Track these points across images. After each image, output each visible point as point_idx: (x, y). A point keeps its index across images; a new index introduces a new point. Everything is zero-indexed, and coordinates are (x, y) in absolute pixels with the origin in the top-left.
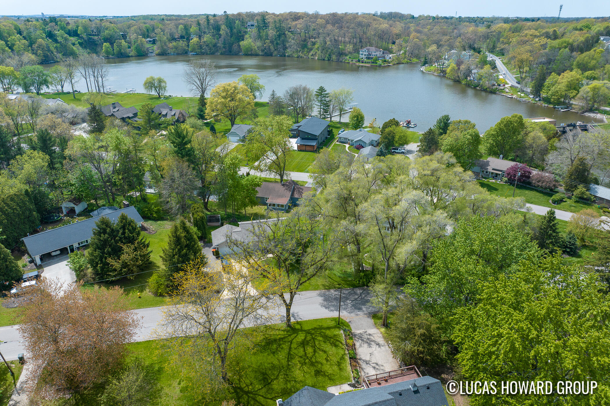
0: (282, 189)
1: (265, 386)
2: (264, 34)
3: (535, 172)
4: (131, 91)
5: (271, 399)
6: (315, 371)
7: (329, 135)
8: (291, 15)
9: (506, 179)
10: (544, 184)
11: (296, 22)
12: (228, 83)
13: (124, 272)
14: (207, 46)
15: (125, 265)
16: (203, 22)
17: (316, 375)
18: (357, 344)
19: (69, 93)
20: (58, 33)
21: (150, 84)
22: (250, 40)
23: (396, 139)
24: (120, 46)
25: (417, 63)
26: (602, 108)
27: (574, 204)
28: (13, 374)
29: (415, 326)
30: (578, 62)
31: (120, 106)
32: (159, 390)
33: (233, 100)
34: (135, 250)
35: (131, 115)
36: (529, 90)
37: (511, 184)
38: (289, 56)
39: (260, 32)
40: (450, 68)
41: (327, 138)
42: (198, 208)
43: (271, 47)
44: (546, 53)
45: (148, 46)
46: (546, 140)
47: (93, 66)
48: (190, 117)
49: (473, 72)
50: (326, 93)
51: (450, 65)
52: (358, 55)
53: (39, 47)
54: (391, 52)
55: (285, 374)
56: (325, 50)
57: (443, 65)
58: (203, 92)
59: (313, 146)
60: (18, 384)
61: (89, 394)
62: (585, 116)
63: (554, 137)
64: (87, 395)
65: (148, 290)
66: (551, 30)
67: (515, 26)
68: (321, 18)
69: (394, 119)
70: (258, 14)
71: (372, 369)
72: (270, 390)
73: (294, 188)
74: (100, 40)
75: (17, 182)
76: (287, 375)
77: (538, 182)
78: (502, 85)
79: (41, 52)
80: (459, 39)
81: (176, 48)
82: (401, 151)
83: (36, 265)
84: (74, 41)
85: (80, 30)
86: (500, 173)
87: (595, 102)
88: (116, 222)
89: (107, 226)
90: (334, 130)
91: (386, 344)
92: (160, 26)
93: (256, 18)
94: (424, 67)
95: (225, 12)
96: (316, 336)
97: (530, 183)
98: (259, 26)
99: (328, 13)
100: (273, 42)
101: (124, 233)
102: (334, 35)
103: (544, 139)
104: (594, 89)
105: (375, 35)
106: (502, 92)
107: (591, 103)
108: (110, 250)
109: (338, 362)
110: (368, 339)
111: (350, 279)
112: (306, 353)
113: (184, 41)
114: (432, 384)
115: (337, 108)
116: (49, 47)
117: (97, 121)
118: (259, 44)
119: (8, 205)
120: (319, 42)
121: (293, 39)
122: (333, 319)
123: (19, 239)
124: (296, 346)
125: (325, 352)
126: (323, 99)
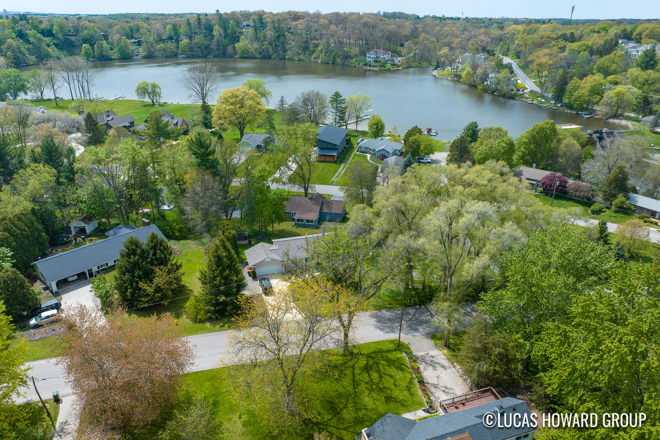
0: (309, 203)
1: (334, 416)
2: (262, 35)
3: (571, 181)
4: (120, 97)
5: (344, 429)
6: (385, 398)
7: (347, 144)
8: (291, 15)
9: (541, 189)
10: (581, 194)
11: (297, 22)
12: (236, 88)
13: (158, 296)
14: (198, 47)
15: (158, 289)
16: (193, 21)
17: (386, 402)
18: (422, 367)
19: (49, 100)
20: (30, 33)
21: (143, 90)
22: (247, 42)
23: (422, 148)
24: (101, 47)
25: (427, 66)
26: (626, 114)
27: (614, 215)
28: (49, 415)
29: (490, 345)
30: (598, 67)
31: (114, 114)
32: (218, 425)
33: (242, 107)
34: (169, 272)
35: (127, 124)
36: (550, 95)
37: (547, 194)
38: (289, 59)
39: (257, 33)
40: (465, 72)
41: (345, 147)
42: (228, 225)
43: (269, 49)
44: (565, 56)
45: (133, 47)
46: (580, 147)
47: (77, 69)
48: (195, 125)
49: (490, 76)
50: (342, 99)
51: (465, 70)
52: (364, 58)
53: (8, 48)
54: (400, 55)
55: (353, 402)
56: (329, 53)
57: (457, 69)
58: (203, 98)
59: (334, 156)
60: (57, 425)
61: (141, 434)
62: (609, 123)
63: (587, 145)
64: (138, 434)
65: (185, 316)
66: (568, 32)
67: (529, 28)
68: (323, 18)
69: (416, 126)
70: (255, 13)
71: (442, 393)
72: (341, 420)
73: (322, 201)
74: (79, 40)
75: (22, 199)
76: (356, 403)
77: (577, 191)
78: (521, 90)
79: (11, 54)
80: (472, 41)
81: (164, 50)
82: (426, 161)
83: (52, 292)
84: (48, 42)
85: (55, 29)
86: (535, 182)
87: (619, 108)
88: (146, 242)
89: (137, 246)
90: (352, 139)
91: (451, 366)
92: (145, 25)
93: (252, 17)
94: (436, 71)
95: (218, 11)
96: (378, 360)
97: (566, 193)
98: (255, 26)
99: (331, 12)
100: (272, 43)
101: (155, 254)
102: (338, 37)
103: (578, 146)
104: (618, 94)
105: (382, 37)
106: (522, 98)
107: (615, 108)
108: (141, 273)
109: (407, 387)
110: (432, 361)
111: (400, 298)
112: (371, 379)
113: (172, 42)
114: (518, 405)
115: (353, 115)
116: (20, 48)
117: (93, 130)
118: (256, 45)
119: (16, 226)
120: (322, 44)
121: (294, 40)
122: (392, 342)
123: (29, 263)
124: (359, 372)
125: (391, 377)
126: (338, 105)
